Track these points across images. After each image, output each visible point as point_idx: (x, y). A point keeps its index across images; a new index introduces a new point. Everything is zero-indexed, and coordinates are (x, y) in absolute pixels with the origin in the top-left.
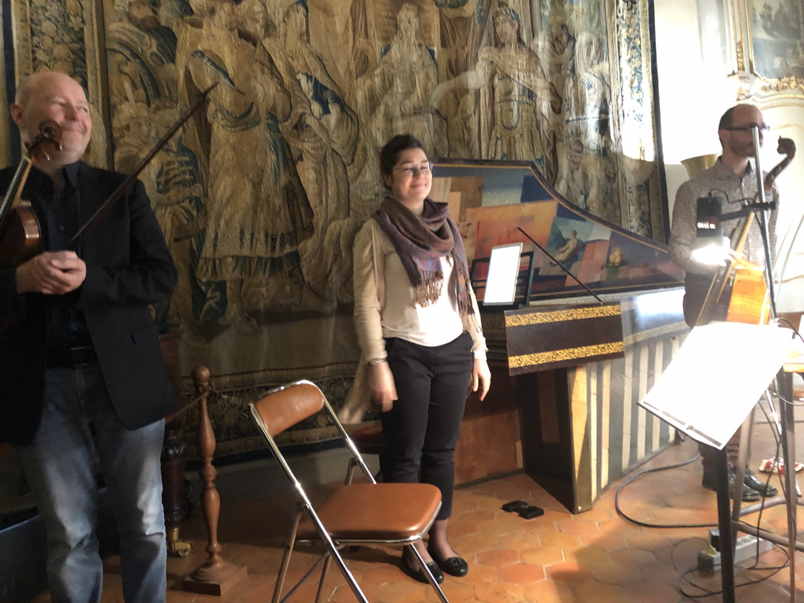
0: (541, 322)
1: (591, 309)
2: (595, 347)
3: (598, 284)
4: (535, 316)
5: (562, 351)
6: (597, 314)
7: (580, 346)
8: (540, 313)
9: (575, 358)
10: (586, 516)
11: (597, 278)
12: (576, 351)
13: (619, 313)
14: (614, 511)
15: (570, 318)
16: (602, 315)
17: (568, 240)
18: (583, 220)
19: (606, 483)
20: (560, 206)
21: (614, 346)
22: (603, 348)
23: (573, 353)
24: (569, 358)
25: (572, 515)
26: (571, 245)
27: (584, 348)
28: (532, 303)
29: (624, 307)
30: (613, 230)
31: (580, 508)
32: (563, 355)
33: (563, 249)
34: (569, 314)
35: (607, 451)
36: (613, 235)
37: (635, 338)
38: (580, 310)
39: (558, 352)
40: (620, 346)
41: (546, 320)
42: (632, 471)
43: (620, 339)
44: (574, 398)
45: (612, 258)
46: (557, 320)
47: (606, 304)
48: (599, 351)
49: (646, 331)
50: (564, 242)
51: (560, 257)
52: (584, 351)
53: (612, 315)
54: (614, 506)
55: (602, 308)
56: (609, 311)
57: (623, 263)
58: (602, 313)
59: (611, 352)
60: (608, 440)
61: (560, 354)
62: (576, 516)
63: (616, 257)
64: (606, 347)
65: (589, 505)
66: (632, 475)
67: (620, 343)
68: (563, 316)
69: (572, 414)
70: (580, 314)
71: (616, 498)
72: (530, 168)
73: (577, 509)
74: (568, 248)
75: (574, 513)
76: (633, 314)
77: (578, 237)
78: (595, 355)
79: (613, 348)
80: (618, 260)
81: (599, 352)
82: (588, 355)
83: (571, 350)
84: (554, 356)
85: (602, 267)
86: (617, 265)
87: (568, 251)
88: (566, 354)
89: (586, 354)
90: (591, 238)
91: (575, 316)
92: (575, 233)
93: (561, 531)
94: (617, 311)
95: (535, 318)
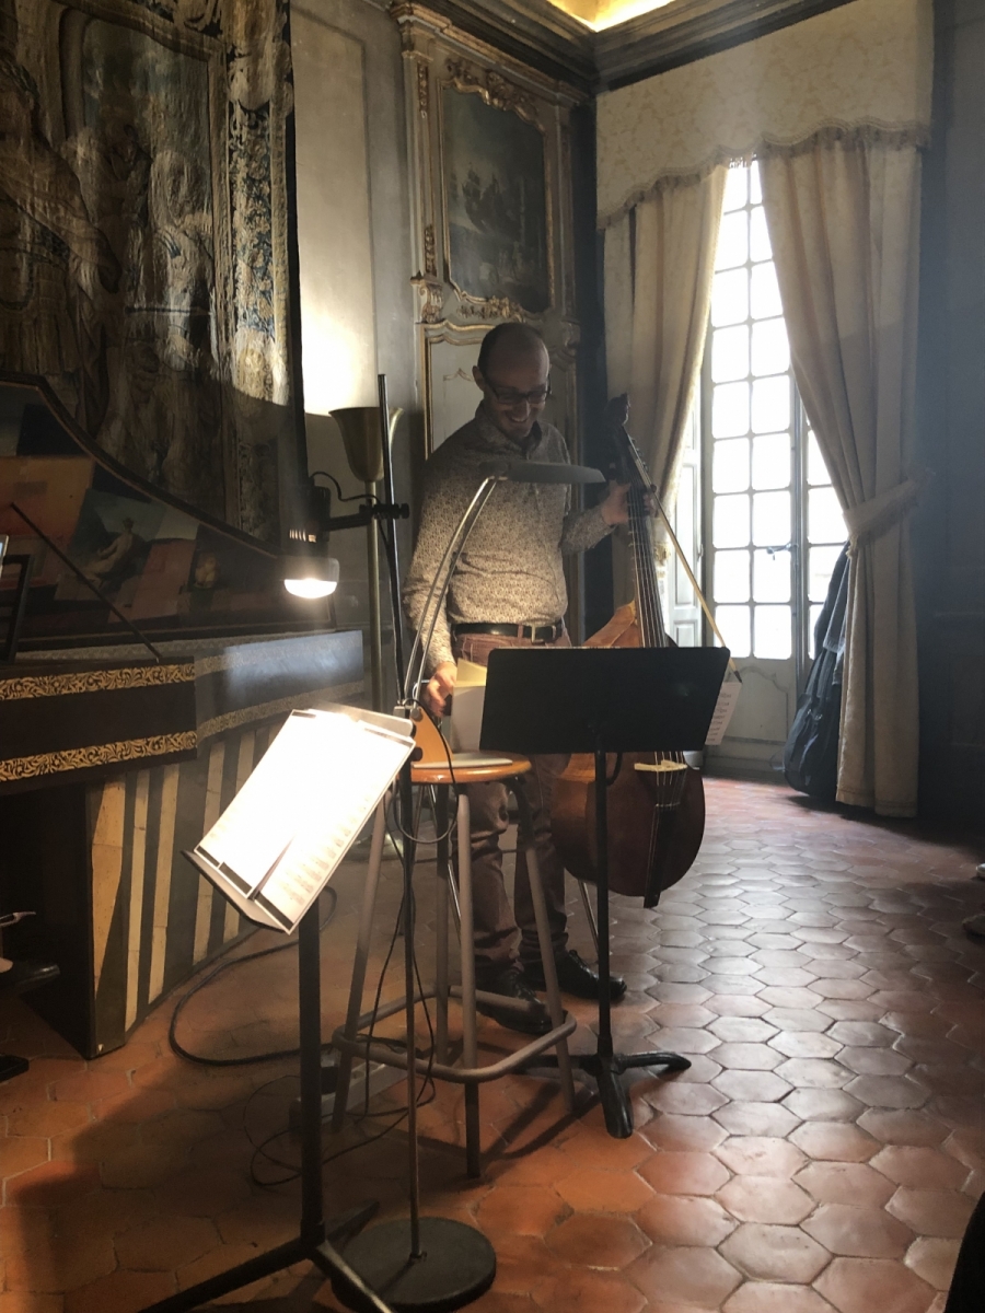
0: (31, 696)
1: (136, 670)
2: (140, 742)
3: (173, 621)
4: (21, 685)
5: (73, 752)
6: (148, 680)
7: (113, 741)
8: (31, 679)
9: (99, 763)
10: (108, 1062)
11: (171, 609)
12: (102, 750)
13: (188, 678)
14: (165, 1045)
15: (94, 688)
16: (158, 682)
17: (115, 536)
18: (147, 500)
19: (160, 992)
20: (97, 469)
21: (179, 740)
22: (158, 743)
23: (97, 755)
24: (87, 764)
25: (86, 1064)
26: (122, 544)
27: (118, 744)
28: (19, 655)
29: (203, 667)
30: (203, 523)
31: (100, 1047)
32: (76, 759)
33: (105, 552)
34: (91, 681)
35: (164, 931)
36: (202, 532)
37: (225, 722)
38: (116, 673)
39: (64, 754)
40: (189, 738)
41: (40, 691)
42: (212, 962)
43: (190, 725)
44: (96, 840)
45: (199, 574)
46: (65, 692)
47: (166, 661)
48: (149, 749)
49: (248, 710)
50: (107, 539)
51: (96, 567)
52: (118, 749)
53: (177, 681)
54: (166, 1034)
55: (158, 669)
56: (173, 674)
57: (220, 583)
58: (158, 678)
59: (172, 750)
60: (166, 910)
61: (70, 758)
62: (92, 1063)
63: (207, 572)
64: (163, 741)
65: (119, 1037)
66: (208, 971)
67: (190, 734)
68: (80, 685)
69: (92, 870)
70: (113, 680)
71: (174, 1018)
72: (37, 388)
73: (96, 1047)
74: (114, 551)
75: (88, 1059)
76: (219, 678)
77: (135, 529)
78: (140, 757)
79: (177, 742)
80: (210, 577)
81: (149, 751)
82: (126, 758)
83: (93, 749)
84: (57, 762)
85: (181, 588)
86: (209, 586)
87: (114, 556)
88: (81, 756)
89: (121, 756)
90: (160, 536)
91: (102, 685)
92: (129, 524)
93: (55, 1099)
94: (187, 675)
95: (19, 688)
